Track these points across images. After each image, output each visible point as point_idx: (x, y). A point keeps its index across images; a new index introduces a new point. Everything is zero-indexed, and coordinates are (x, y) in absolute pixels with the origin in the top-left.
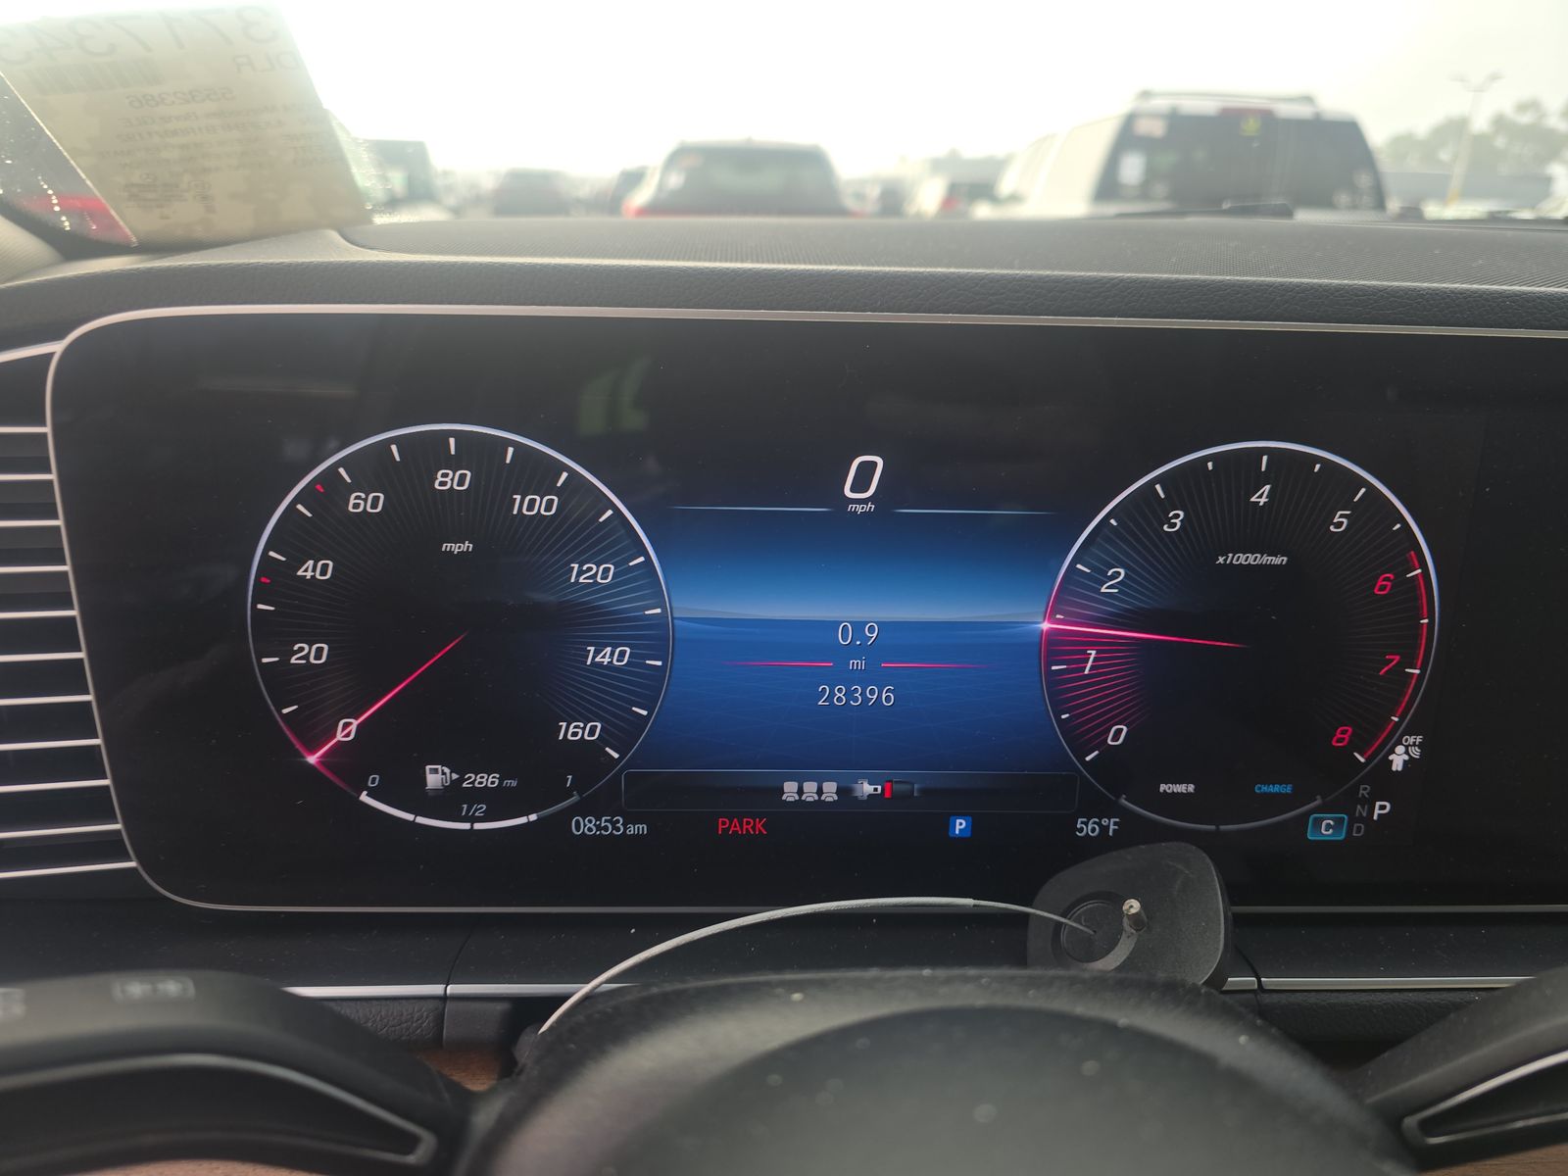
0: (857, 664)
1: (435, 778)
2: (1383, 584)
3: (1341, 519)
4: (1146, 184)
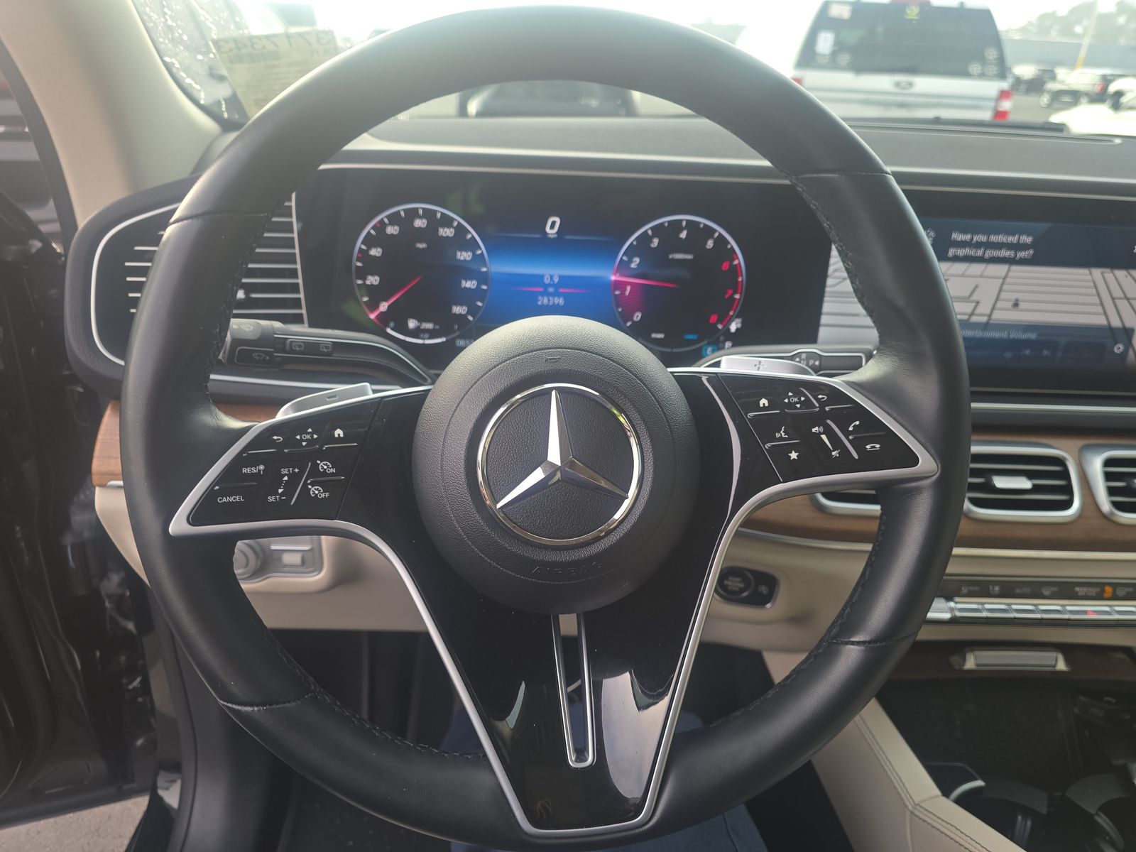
0: (551, 290)
1: (412, 324)
2: (725, 266)
3: (710, 244)
4: (834, 54)
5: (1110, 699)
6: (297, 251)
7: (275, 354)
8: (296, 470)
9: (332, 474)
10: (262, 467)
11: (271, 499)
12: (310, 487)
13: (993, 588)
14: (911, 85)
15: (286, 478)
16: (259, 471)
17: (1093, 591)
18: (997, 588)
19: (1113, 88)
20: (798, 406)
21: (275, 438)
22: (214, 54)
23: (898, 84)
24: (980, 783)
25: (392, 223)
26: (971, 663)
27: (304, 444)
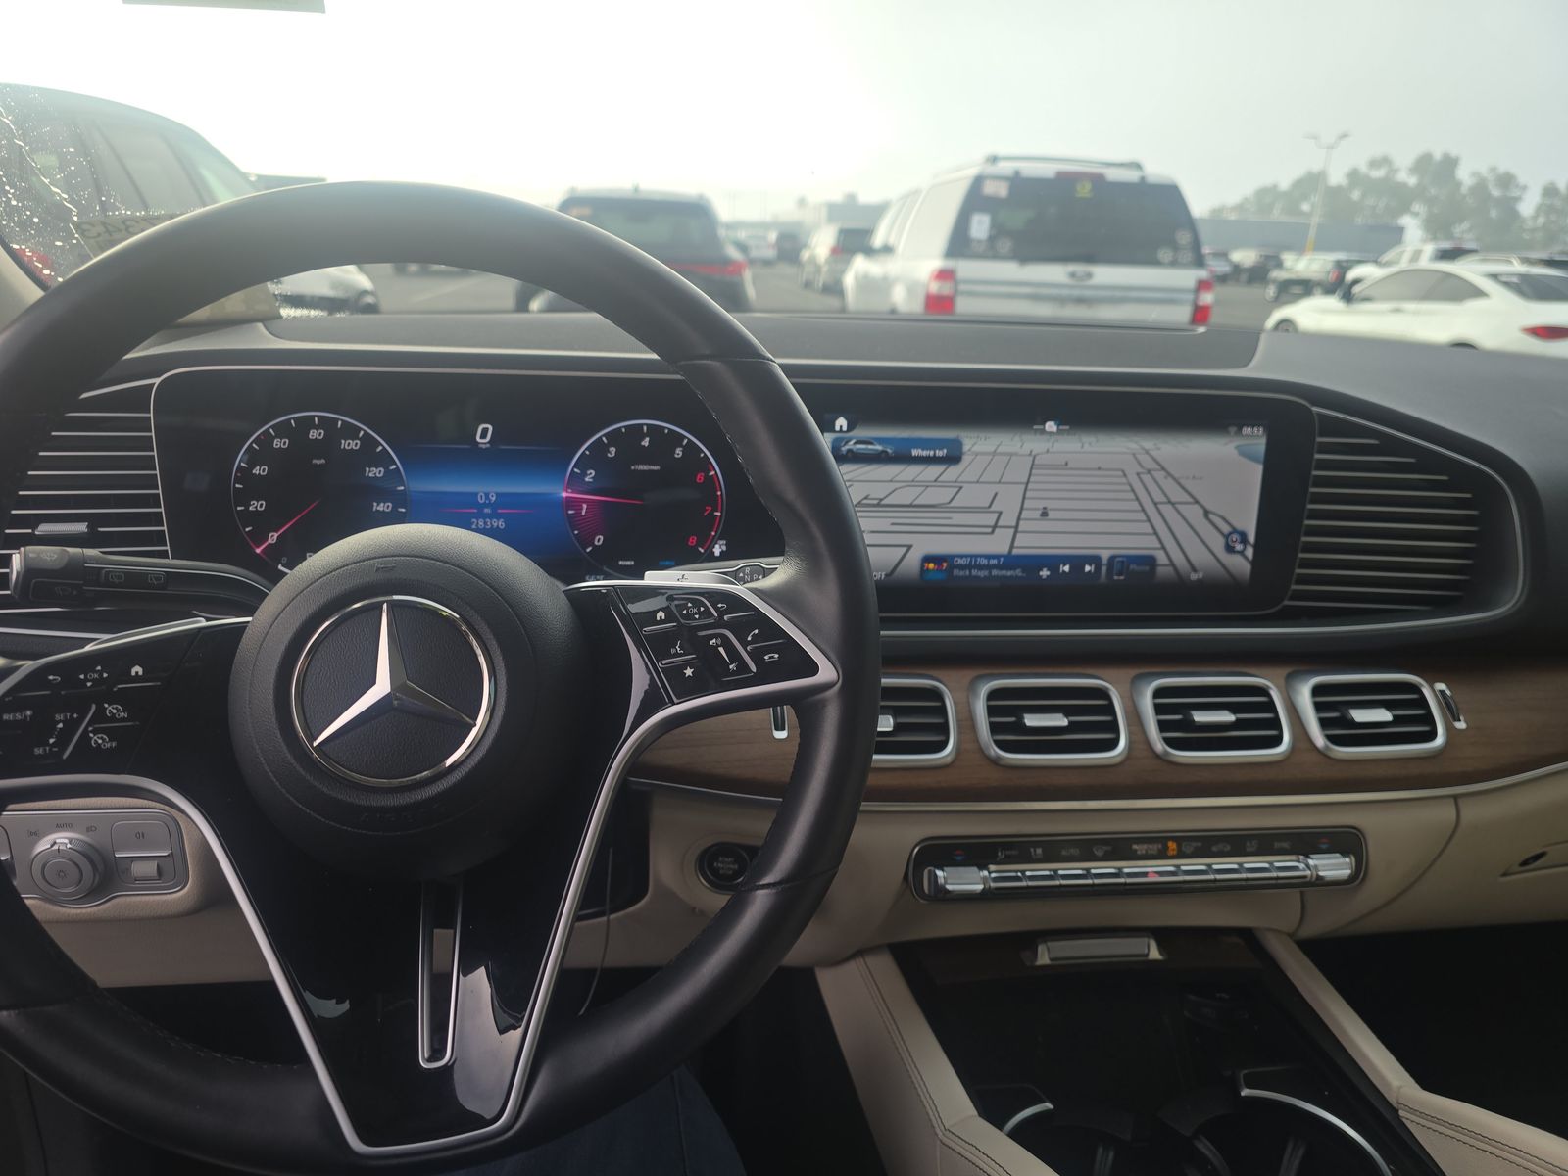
0: (487, 510)
2: (700, 478)
3: (679, 452)
4: (992, 239)
5: (1223, 995)
6: (157, 472)
7: (85, 588)
8: (75, 716)
9: (123, 720)
10: (29, 713)
11: (38, 751)
12: (91, 735)
13: (1035, 851)
14: (1089, 276)
15: (60, 726)
16: (25, 717)
17: (1154, 848)
18: (1039, 851)
19: (1351, 276)
20: (697, 617)
21: (51, 678)
22: (76, 239)
23: (1073, 275)
24: (1049, 1106)
25: (279, 436)
26: (1043, 958)
27: (89, 684)
